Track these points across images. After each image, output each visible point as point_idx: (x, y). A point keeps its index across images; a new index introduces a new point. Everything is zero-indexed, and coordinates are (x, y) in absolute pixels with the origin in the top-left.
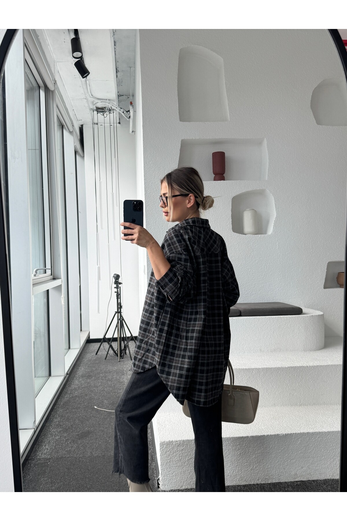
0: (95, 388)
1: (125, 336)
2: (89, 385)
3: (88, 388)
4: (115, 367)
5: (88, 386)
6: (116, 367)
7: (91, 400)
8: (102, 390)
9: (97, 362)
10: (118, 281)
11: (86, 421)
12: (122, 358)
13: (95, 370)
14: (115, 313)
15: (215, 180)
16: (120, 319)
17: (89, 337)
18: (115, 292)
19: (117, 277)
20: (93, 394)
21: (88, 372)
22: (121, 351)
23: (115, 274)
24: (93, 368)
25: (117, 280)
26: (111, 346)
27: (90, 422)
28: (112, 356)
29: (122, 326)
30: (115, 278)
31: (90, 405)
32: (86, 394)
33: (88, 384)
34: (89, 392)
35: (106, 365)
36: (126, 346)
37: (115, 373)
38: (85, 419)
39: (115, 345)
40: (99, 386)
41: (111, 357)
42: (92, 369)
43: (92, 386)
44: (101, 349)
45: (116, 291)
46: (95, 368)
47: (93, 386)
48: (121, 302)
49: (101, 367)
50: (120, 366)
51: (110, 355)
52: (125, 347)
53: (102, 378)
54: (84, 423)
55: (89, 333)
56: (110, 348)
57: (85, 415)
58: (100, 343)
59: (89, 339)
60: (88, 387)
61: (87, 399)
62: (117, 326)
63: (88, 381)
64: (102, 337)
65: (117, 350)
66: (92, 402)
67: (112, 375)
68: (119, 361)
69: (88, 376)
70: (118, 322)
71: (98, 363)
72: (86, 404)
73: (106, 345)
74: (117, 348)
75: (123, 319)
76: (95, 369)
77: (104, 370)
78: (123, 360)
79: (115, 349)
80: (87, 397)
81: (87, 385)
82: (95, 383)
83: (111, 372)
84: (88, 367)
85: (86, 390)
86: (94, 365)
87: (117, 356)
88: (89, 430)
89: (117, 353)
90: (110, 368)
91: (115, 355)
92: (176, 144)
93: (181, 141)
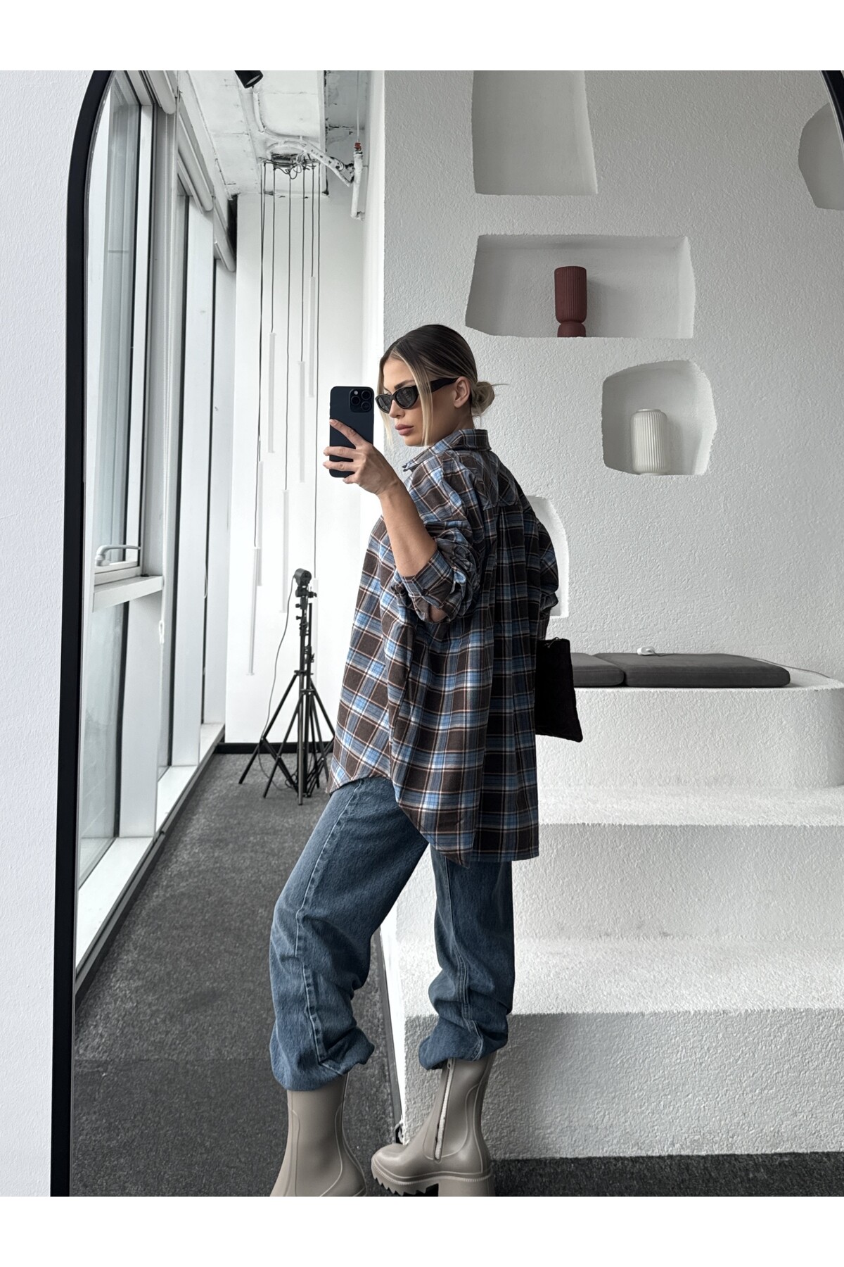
0: (233, 875)
1: (317, 740)
2: (218, 865)
3: (214, 873)
4: (290, 820)
5: (216, 868)
6: (291, 818)
7: (222, 906)
8: (254, 881)
9: (243, 803)
10: (306, 589)
11: (207, 962)
12: (309, 797)
13: (236, 825)
14: (295, 674)
15: (560, 334)
16: (306, 692)
17: (223, 739)
18: (298, 618)
19: (304, 578)
20: (228, 890)
21: (216, 830)
22: (306, 775)
23: (299, 570)
24: (231, 820)
25: (304, 587)
26: (280, 763)
27: (217, 967)
28: (281, 790)
29: (311, 710)
30: (299, 581)
31: (218, 921)
32: (210, 890)
33: (217, 863)
34: (216, 885)
35: (266, 812)
36: (318, 764)
37: (289, 835)
38: (204, 957)
39: (291, 761)
40: (246, 868)
41: (280, 792)
42: (229, 822)
43: (225, 869)
44: (254, 770)
45: (300, 615)
46: (235, 819)
47: (229, 869)
48: (312, 645)
49: (252, 818)
50: (301, 816)
51: (278, 785)
52: (316, 767)
53: (253, 847)
54: (202, 969)
55: (224, 728)
56: (278, 768)
57: (205, 946)
58: (251, 756)
59: (222, 743)
60: (217, 871)
61: (212, 903)
62: (297, 711)
63: (216, 854)
64: (256, 739)
65: (294, 774)
66: (227, 911)
67: (280, 839)
68: (300, 803)
69: (218, 840)
70: (301, 701)
71: (246, 806)
72: (209, 918)
73: (268, 761)
74: (296, 768)
75: (315, 693)
76: (236, 822)
77: (261, 825)
78: (310, 800)
79: (292, 771)
80: (212, 899)
81: (211, 866)
82: (235, 859)
83: (278, 831)
84: (217, 815)
85: (209, 879)
86: (235, 811)
87: (294, 790)
88: (216, 989)
89: (296, 782)
90: (275, 822)
91: (290, 787)
92: (464, 247)
93: (478, 240)
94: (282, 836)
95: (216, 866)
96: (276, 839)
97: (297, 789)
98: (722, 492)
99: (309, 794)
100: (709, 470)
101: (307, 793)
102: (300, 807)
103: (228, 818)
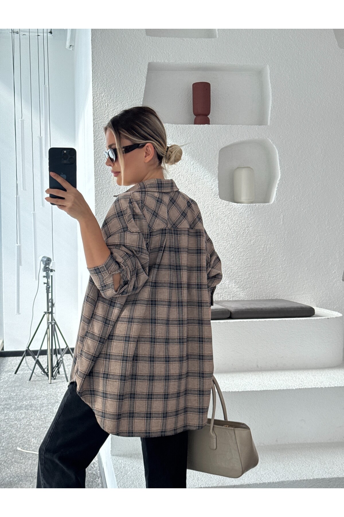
0: (16, 422)
1: (58, 348)
3: (5, 422)
4: (45, 392)
7: (11, 439)
8: (28, 425)
9: (18, 384)
11: (6, 468)
12: (54, 379)
13: (15, 396)
14: (44, 313)
15: (195, 123)
16: (51, 323)
17: (3, 349)
19: (48, 261)
20: (14, 430)
21: (4, 399)
22: (52, 368)
23: (44, 257)
24: (12, 394)
25: (47, 266)
26: (38, 362)
27: (12, 470)
29: (53, 331)
30: (45, 263)
31: (10, 446)
32: (4, 431)
33: (6, 416)
34: (7, 428)
35: (31, 388)
36: (59, 362)
37: (46, 400)
38: (4, 465)
39: (43, 360)
40: (23, 418)
41: (38, 377)
43: (11, 419)
44: (23, 366)
45: (46, 282)
46: (14, 393)
47: (13, 419)
48: (53, 298)
49: (23, 392)
50: (51, 390)
51: (36, 374)
52: (58, 364)
53: (26, 407)
54: (4, 472)
55: (3, 342)
56: (37, 365)
57: (4, 460)
58: (21, 358)
59: (2, 351)
61: (6, 437)
62: (46, 333)
63: (5, 412)
64: (24, 349)
65: (46, 368)
66: (14, 441)
67: (41, 402)
68: (50, 383)
69: (5, 404)
70: (48, 328)
71: (20, 386)
72: (5, 445)
73: (30, 360)
74: (47, 365)
75: (55, 323)
77: (29, 395)
78: (55, 381)
79: (44, 366)
80: (6, 435)
81: (3, 418)
82: (16, 414)
83: (39, 398)
84: (4, 391)
85: (3, 425)
86: (13, 389)
87: (46, 376)
88: (12, 482)
89: (47, 372)
90: (37, 393)
91: (44, 375)
92: (140, 69)
93: (148, 65)
94: (41, 400)
95: (6, 418)
96: (38, 402)
97: (48, 375)
98: (282, 213)
99: (54, 378)
100: (276, 200)
101: (54, 377)
102: (50, 384)
103: (10, 392)
